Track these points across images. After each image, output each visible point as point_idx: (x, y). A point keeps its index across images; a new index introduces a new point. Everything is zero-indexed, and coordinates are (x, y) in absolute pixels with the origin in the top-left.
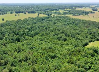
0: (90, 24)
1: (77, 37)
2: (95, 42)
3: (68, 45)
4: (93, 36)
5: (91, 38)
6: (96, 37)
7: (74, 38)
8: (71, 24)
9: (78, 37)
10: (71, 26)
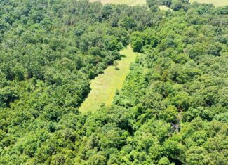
0: (75, 10)
1: (50, 76)
2: (105, 71)
3: (26, 119)
4: (94, 54)
5: (90, 63)
6: (104, 57)
7: (40, 82)
8: (19, 18)
9: (55, 77)
10: (20, 27)
